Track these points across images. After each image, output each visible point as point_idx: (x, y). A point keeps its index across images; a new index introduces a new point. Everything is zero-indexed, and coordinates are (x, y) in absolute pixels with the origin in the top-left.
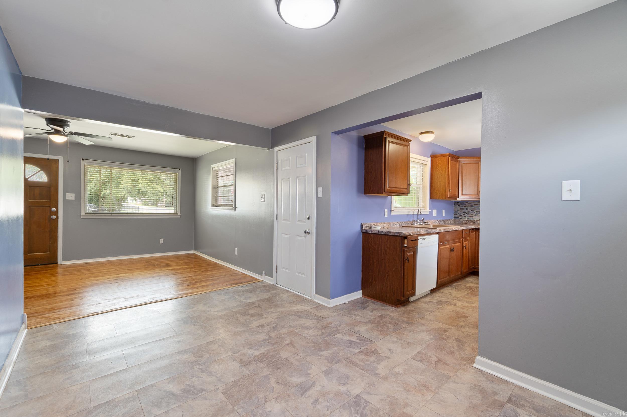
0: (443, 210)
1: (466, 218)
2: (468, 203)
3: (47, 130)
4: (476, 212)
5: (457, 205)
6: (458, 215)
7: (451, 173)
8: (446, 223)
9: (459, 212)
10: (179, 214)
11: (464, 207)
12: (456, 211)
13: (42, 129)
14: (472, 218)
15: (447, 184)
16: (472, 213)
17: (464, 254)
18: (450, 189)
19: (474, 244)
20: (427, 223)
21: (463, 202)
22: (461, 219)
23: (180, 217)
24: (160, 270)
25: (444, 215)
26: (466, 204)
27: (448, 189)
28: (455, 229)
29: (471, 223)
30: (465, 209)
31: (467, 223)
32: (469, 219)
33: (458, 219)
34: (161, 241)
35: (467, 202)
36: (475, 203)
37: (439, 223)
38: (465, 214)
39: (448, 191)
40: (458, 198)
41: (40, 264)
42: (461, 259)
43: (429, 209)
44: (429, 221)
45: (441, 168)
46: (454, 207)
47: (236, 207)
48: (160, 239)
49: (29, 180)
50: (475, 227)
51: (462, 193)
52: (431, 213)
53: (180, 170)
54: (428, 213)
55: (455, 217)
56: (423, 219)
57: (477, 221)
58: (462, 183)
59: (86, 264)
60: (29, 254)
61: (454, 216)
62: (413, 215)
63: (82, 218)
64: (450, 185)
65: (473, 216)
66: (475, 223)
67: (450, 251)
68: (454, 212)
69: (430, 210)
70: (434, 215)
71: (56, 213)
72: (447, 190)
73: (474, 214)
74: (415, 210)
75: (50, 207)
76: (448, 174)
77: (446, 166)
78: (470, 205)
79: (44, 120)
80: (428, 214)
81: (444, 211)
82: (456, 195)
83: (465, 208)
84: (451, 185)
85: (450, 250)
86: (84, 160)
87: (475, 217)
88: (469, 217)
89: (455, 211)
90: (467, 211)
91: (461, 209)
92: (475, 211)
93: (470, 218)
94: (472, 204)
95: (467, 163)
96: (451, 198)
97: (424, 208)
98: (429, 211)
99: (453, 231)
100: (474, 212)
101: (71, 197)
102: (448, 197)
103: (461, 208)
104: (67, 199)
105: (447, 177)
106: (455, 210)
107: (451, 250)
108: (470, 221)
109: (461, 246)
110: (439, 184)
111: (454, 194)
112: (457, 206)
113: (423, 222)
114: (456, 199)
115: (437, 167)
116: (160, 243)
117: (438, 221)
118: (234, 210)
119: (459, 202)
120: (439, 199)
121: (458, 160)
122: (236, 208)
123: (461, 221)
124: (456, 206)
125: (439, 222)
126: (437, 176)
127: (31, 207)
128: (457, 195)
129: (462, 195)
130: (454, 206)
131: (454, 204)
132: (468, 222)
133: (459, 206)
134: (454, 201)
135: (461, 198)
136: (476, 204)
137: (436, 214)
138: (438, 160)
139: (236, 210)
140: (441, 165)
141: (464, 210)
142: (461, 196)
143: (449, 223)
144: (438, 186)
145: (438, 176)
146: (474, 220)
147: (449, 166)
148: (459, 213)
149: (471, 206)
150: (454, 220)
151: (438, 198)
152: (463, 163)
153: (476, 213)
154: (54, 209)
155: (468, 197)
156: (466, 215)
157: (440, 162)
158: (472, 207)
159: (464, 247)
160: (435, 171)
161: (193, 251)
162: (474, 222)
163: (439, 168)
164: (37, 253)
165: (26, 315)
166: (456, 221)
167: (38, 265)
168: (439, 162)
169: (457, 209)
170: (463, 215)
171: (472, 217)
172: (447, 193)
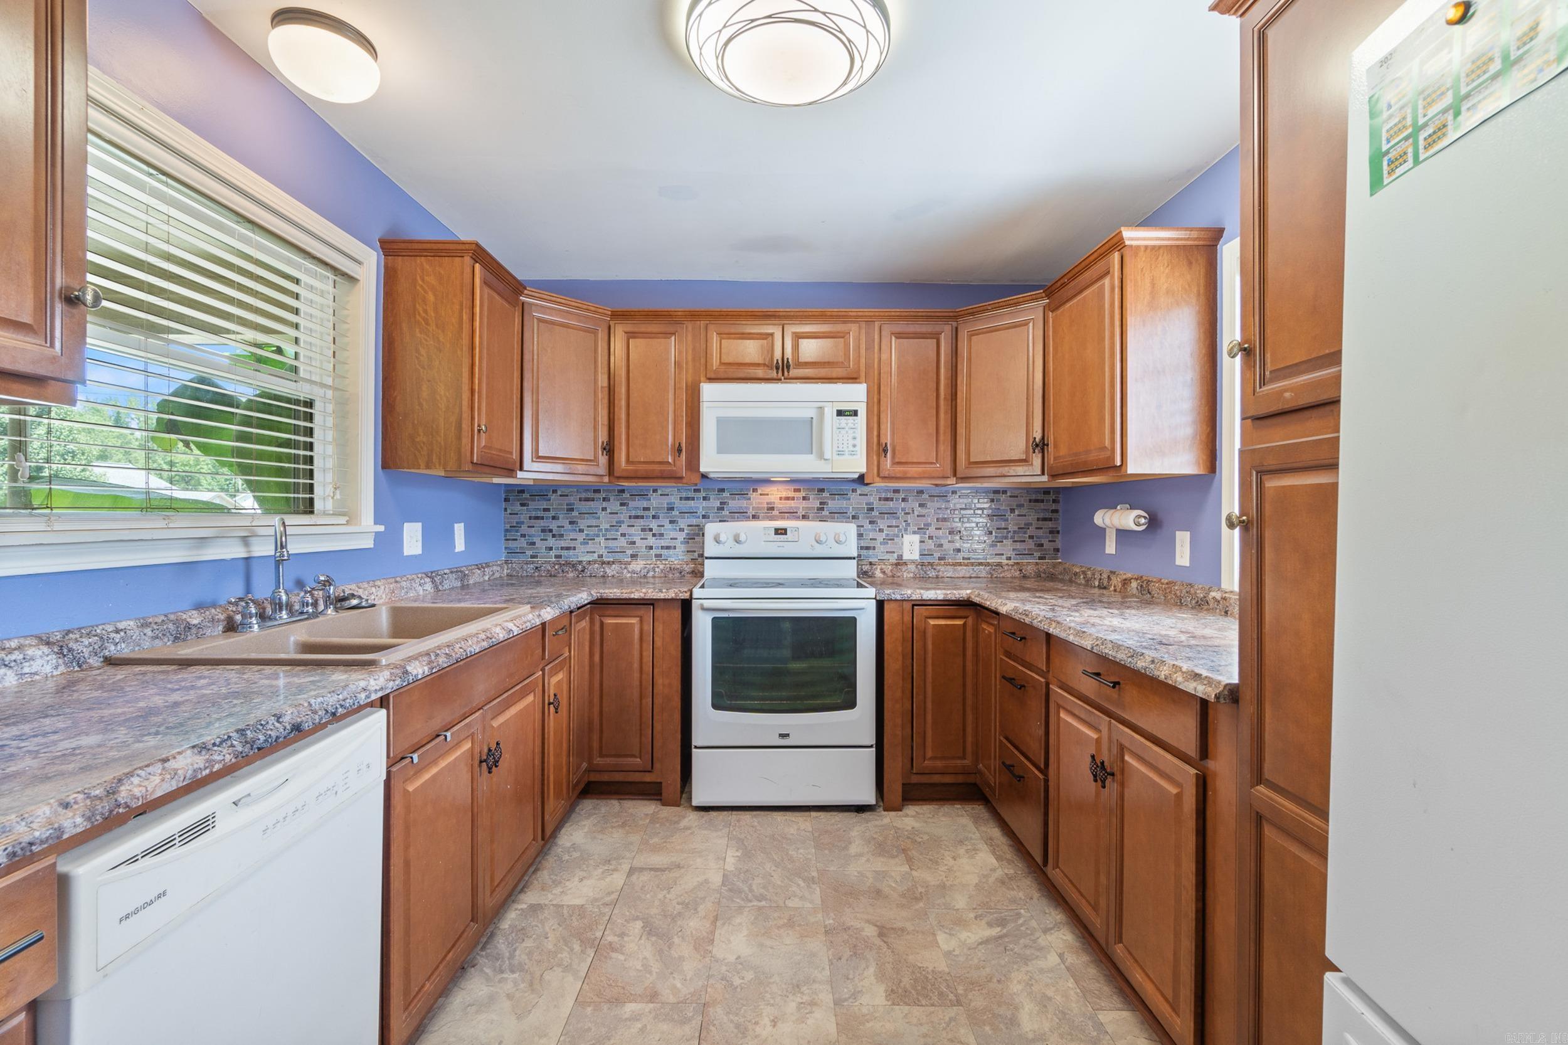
0: (456, 526)
1: (553, 553)
2: (559, 493)
4: (585, 528)
5: (518, 500)
6: (523, 543)
7: (488, 349)
8: (471, 582)
9: (524, 529)
11: (546, 510)
12: (515, 527)
14: (571, 552)
15: (466, 395)
16: (572, 535)
17: (552, 729)
18: (483, 422)
19: (587, 668)
20: (355, 602)
21: (541, 491)
22: (532, 557)
25: (460, 545)
26: (550, 500)
27: (473, 418)
28: (502, 635)
29: (571, 575)
30: (547, 518)
31: (554, 576)
32: (560, 556)
33: (522, 558)
35: (555, 491)
36: (584, 495)
37: (436, 587)
38: (546, 540)
39: (473, 430)
40: (521, 469)
42: (538, 772)
43: (376, 523)
44: (378, 583)
45: (436, 310)
46: (506, 510)
50: (590, 599)
51: (537, 450)
52: (389, 541)
54: (369, 543)
55: (511, 552)
56: (328, 582)
57: (589, 562)
58: (536, 403)
61: (506, 548)
62: (247, 559)
64: (484, 405)
65: (577, 544)
66: (583, 571)
67: (480, 766)
68: (506, 531)
69: (381, 528)
70: (407, 552)
72: (466, 425)
73: (581, 537)
74: (262, 531)
76: (473, 348)
77: (461, 305)
78: (566, 500)
80: (372, 546)
81: (459, 529)
82: (511, 453)
83: (546, 514)
84: (487, 404)
85: (477, 762)
87: (583, 548)
88: (562, 548)
89: (508, 526)
90: (553, 525)
91: (530, 518)
92: (583, 524)
93: (564, 553)
94: (571, 499)
95: (552, 323)
96: (487, 470)
97: (343, 514)
98: (377, 534)
99: (496, 649)
100: (581, 531)
102: (472, 463)
103: (533, 514)
105: (466, 362)
106: (509, 523)
107: (481, 762)
108: (567, 564)
109: (538, 708)
110: (425, 394)
111: (500, 450)
112: (517, 508)
113: (328, 600)
114: (510, 472)
115: (415, 306)
117: (431, 575)
119: (522, 491)
120: (428, 467)
121: (518, 299)
123: (532, 566)
124: (512, 505)
125: (433, 582)
126: (417, 351)
128: (515, 456)
129: (538, 458)
130: (504, 505)
131: (506, 500)
132: (560, 571)
133: (525, 508)
134: (506, 485)
135: (532, 472)
136: (587, 500)
137: (420, 544)
138: (423, 269)
140: (435, 295)
141: (542, 523)
142: (533, 461)
143: (486, 578)
144: (420, 404)
145: (423, 352)
146: (580, 562)
147: (477, 309)
148: (523, 536)
149: (567, 505)
150: (506, 562)
151: (423, 466)
152: (540, 320)
153: (587, 535)
155: (559, 468)
156: (551, 542)
157: (431, 279)
158: (572, 510)
159: (550, 704)
160: (405, 326)
162: (580, 568)
163: (425, 311)
166: (513, 569)
168: (426, 278)
169: (514, 520)
170: (539, 543)
171: (574, 548)
172: (466, 441)
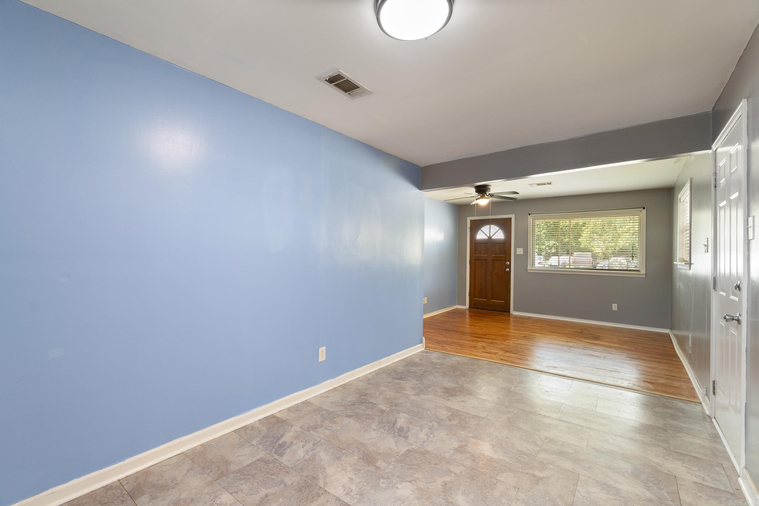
3: (475, 197)
10: (643, 272)
13: (471, 197)
23: (645, 277)
24: (578, 340)
34: (615, 307)
41: (498, 310)
47: (692, 262)
48: (613, 304)
49: (493, 238)
53: (644, 208)
59: (529, 317)
60: (492, 300)
63: (528, 271)
71: (509, 267)
75: (505, 261)
79: (474, 188)
86: (531, 215)
101: (520, 251)
104: (518, 253)
116: (613, 310)
118: (689, 268)
122: (692, 264)
127: (494, 261)
139: (691, 267)
154: (508, 262)
161: (669, 330)
164: (496, 300)
165: (424, 338)
167: (497, 311)
